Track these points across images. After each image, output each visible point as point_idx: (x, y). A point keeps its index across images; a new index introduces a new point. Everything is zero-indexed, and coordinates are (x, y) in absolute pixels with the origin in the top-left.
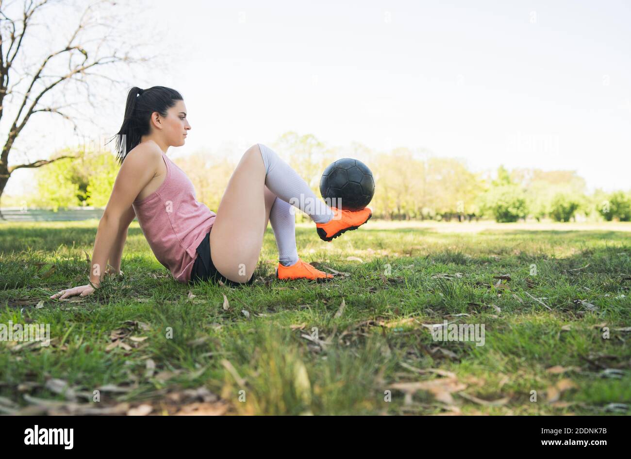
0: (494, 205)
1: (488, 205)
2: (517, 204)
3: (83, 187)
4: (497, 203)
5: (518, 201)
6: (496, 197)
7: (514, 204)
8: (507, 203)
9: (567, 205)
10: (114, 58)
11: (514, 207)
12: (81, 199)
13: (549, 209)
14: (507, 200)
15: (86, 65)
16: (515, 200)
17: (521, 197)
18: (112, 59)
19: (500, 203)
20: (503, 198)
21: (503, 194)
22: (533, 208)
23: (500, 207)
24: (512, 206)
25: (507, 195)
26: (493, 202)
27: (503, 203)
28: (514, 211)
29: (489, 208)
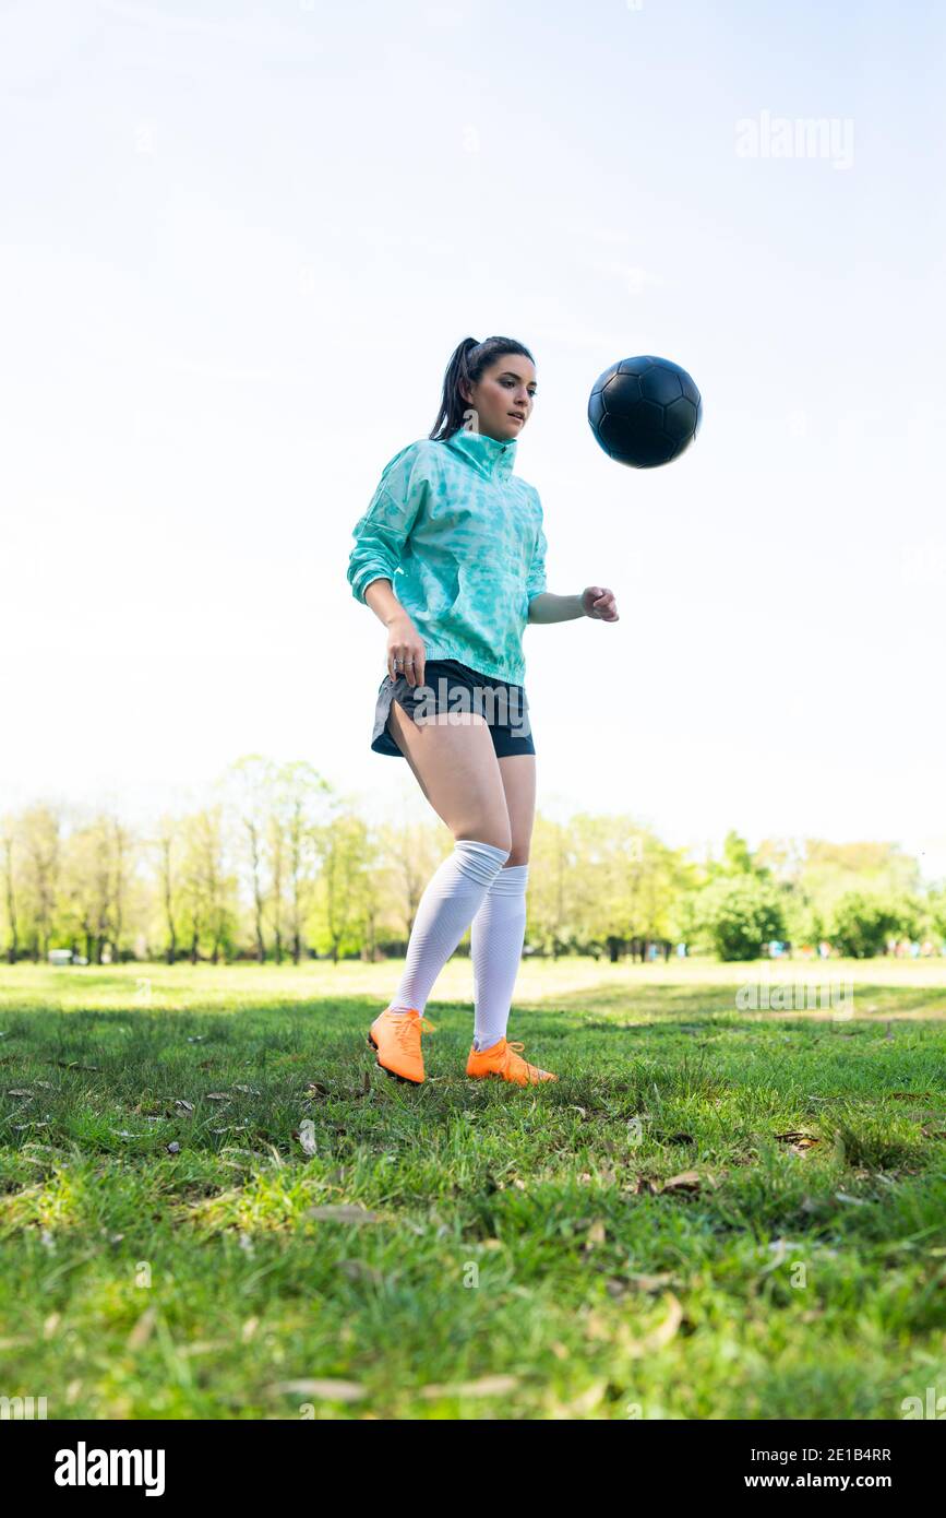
0: (712, 920)
1: (698, 921)
2: (763, 917)
4: (717, 916)
5: (765, 910)
6: (712, 904)
7: (755, 916)
8: (740, 915)
9: (871, 919)
11: (759, 924)
13: (831, 929)
14: (739, 908)
16: (759, 906)
17: (769, 903)
19: (724, 916)
20: (731, 904)
21: (732, 895)
22: (798, 925)
23: (725, 924)
24: (752, 922)
25: (739, 898)
26: (708, 915)
27: (732, 918)
28: (753, 933)
29: (701, 928)
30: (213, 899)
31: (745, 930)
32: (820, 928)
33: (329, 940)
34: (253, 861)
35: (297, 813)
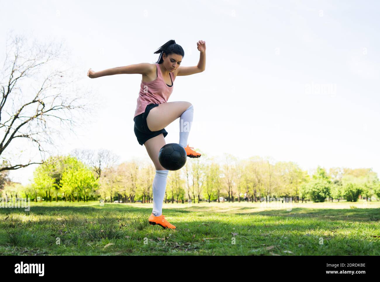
0: (310, 191)
1: (307, 191)
2: (325, 190)
3: (58, 181)
4: (312, 190)
5: (325, 188)
6: (310, 186)
7: (323, 190)
8: (318, 190)
9: (355, 191)
10: (63, 106)
11: (324, 192)
12: (57, 188)
13: (343, 193)
14: (318, 188)
15: (44, 111)
17: (327, 186)
18: (62, 107)
19: (314, 190)
20: (316, 187)
21: (316, 184)
22: (334, 193)
23: (314, 192)
24: (322, 192)
25: (318, 185)
26: (310, 189)
27: (316, 190)
28: (323, 195)
29: (308, 193)
30: (177, 186)
31: (320, 194)
32: (340, 193)
33: (207, 196)
34: (187, 175)
35: (198, 163)
